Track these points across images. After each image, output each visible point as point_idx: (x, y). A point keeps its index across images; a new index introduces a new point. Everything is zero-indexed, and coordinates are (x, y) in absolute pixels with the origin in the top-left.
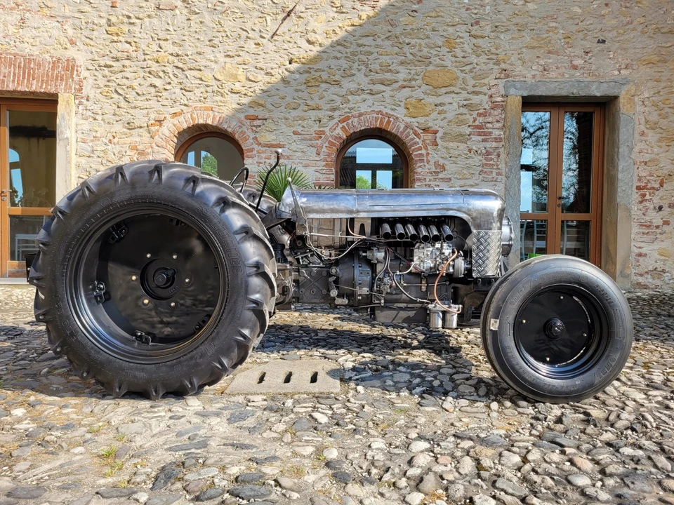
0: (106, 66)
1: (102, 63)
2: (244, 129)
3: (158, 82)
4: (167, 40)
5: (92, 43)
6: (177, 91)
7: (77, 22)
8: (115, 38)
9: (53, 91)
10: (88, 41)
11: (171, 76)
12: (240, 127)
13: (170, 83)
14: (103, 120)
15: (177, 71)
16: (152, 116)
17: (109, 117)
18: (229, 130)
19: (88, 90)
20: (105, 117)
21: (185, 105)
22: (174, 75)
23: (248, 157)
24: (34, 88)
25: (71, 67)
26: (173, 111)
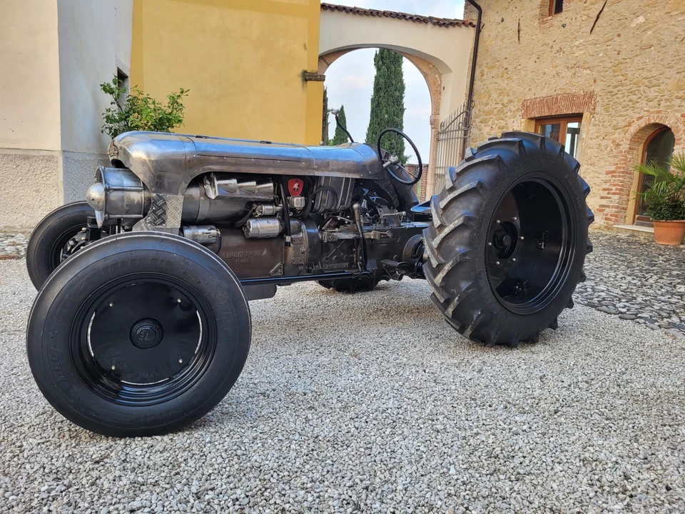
0: (609, 92)
1: (607, 91)
2: (679, 124)
3: (634, 98)
4: (643, 69)
5: (605, 79)
6: (644, 102)
7: (599, 68)
8: (616, 74)
9: (581, 112)
10: (603, 79)
11: (642, 92)
12: (676, 123)
13: (640, 98)
14: (603, 125)
15: (646, 89)
16: (627, 120)
17: (606, 124)
18: (669, 126)
19: (598, 109)
20: (605, 123)
21: (647, 111)
22: (645, 92)
23: (677, 144)
24: (573, 112)
25: (591, 96)
26: (638, 116)
